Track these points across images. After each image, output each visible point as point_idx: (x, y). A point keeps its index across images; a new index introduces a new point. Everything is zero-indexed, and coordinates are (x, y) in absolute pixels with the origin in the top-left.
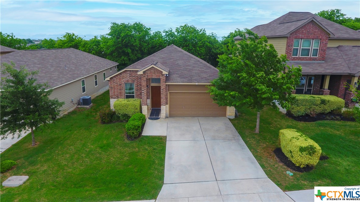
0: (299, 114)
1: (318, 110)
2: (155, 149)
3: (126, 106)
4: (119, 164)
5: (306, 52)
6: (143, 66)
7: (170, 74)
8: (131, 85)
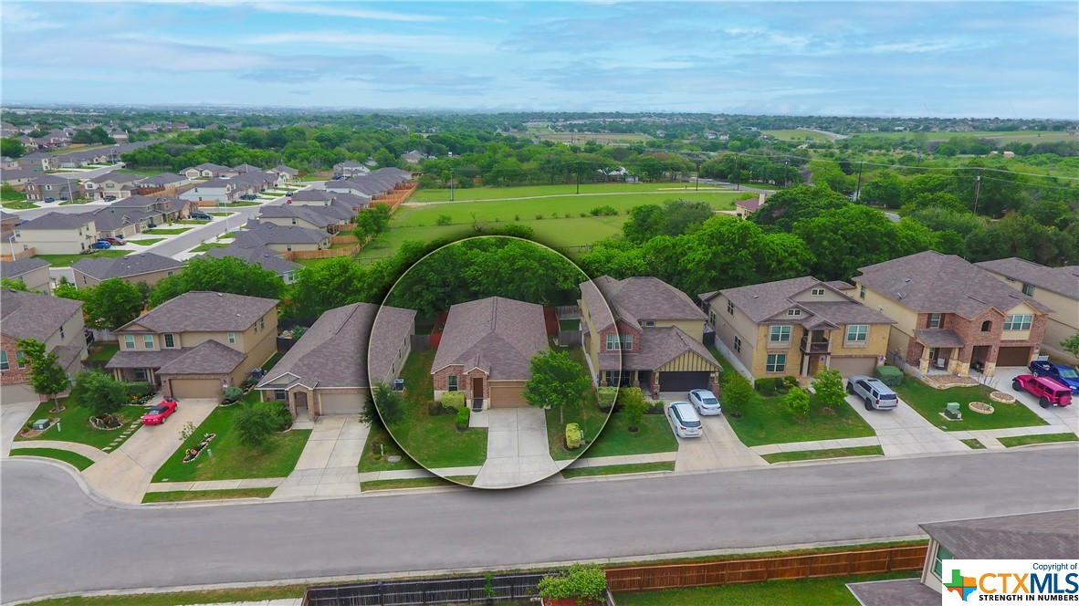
0: (604, 406)
2: (480, 437)
3: (452, 399)
4: (457, 448)
6: (466, 361)
7: (491, 370)
8: (455, 377)
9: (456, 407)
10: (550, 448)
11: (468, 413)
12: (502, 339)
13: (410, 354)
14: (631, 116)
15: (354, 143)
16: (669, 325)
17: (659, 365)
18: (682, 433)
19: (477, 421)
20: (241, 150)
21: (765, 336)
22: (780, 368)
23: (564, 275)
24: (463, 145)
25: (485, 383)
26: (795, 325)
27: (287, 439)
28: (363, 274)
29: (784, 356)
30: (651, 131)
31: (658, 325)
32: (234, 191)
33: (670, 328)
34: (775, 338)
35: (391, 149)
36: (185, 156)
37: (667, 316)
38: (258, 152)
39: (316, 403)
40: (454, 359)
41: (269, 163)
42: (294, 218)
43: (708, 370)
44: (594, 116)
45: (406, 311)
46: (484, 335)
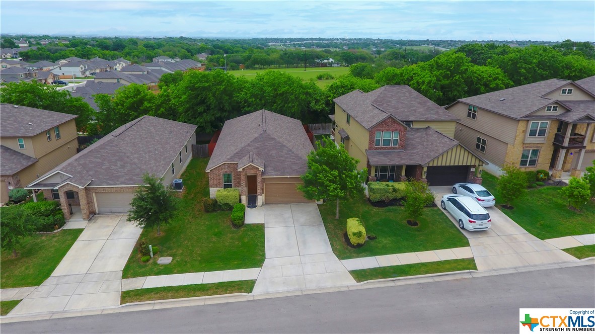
0: (376, 200)
1: (391, 196)
2: (256, 235)
3: (227, 196)
4: (233, 247)
5: (387, 142)
6: (240, 159)
7: (265, 168)
8: (229, 175)
9: (231, 203)
10: (332, 245)
11: (243, 210)
12: (274, 139)
13: (192, 160)
14: (328, 40)
15: (167, 47)
16: (425, 126)
17: (428, 160)
18: (470, 227)
19: (253, 217)
20: (97, 50)
21: (524, 131)
22: (533, 163)
23: (315, 99)
24: (232, 50)
25: (259, 179)
26: (553, 120)
27: (55, 239)
28: (153, 98)
29: (537, 150)
30: (340, 46)
31: (415, 126)
32: (86, 70)
33: (426, 128)
34: (533, 133)
35: (189, 51)
36: (60, 53)
37: (424, 118)
38: (107, 52)
39: (90, 202)
40: (228, 157)
41: (113, 57)
42: (118, 79)
43: (469, 164)
44: (307, 40)
45: (188, 125)
46: (256, 135)
